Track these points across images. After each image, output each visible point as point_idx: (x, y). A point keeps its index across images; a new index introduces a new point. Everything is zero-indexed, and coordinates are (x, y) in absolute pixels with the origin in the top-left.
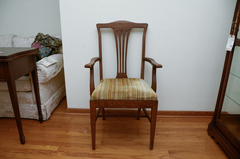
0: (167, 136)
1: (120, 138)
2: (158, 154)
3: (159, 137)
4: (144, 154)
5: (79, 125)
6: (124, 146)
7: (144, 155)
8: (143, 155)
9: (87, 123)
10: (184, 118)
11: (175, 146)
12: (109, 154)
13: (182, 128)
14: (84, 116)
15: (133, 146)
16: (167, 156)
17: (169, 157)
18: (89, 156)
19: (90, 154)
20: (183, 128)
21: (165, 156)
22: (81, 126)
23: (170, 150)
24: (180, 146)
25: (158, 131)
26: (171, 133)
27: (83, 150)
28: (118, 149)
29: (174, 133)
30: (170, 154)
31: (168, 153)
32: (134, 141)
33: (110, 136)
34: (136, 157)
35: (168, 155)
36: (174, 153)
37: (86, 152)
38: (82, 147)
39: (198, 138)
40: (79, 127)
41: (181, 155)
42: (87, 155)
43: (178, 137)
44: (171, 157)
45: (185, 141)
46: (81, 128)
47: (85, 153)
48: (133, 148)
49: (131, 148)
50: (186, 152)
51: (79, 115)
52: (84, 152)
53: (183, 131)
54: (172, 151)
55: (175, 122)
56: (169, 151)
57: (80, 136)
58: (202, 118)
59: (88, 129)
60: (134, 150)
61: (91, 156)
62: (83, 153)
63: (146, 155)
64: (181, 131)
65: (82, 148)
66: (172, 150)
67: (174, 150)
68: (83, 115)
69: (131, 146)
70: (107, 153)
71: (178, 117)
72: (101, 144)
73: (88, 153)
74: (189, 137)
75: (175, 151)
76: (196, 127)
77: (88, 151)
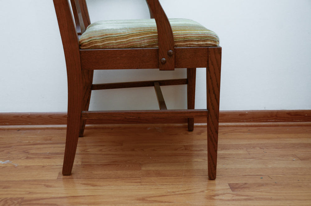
0: (224, 158)
1: (109, 164)
2: (203, 191)
3: (204, 159)
4: (169, 192)
5: (5, 147)
6: (118, 179)
7: (169, 194)
8: (165, 194)
9: (27, 142)
10: (260, 128)
11: (245, 176)
12: (77, 196)
13: (258, 144)
14: (19, 132)
15: (140, 179)
16: (227, 193)
17: (232, 195)
18: (22, 203)
19: (24, 199)
20: (261, 144)
21: (221, 194)
22: (9, 148)
23: (233, 184)
24: (258, 175)
25: (201, 150)
26: (234, 153)
27: (6, 193)
28: (100, 186)
29: (241, 152)
30: (233, 191)
31: (227, 189)
32: (143, 168)
33: (82, 162)
34: (147, 199)
35: (229, 192)
36: (244, 188)
37: (16, 196)
38: (4, 188)
39: (301, 160)
40: (3, 151)
41: (261, 192)
42: (16, 202)
43: (252, 159)
44: (237, 195)
45: (270, 166)
46: (8, 153)
47: (11, 198)
48: (140, 182)
49: (135, 182)
50: (274, 185)
51: (8, 129)
52: (9, 196)
53: (261, 148)
54: (237, 184)
55: (242, 133)
56: (229, 185)
57: (4, 167)
58: (306, 127)
59: (28, 152)
60: (141, 185)
61: (29, 202)
62: (6, 198)
63: (173, 194)
64: (259, 148)
65: (5, 190)
66: (237, 182)
67: (244, 182)
68: (19, 130)
69: (136, 178)
70: (72, 195)
71: (247, 126)
72: (58, 178)
73: (19, 198)
74: (279, 158)
75: (246, 184)
76: (294, 141)
77: (21, 194)
